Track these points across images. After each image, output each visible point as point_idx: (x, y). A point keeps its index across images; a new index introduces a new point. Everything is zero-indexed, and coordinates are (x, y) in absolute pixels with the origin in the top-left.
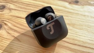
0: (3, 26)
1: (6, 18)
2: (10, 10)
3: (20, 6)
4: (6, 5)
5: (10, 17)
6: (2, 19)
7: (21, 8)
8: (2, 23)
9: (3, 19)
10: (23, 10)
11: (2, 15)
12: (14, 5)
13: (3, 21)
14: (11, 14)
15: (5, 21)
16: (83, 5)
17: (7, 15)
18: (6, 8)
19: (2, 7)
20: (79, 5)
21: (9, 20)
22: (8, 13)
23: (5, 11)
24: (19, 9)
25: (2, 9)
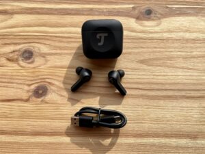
2: (44, 57)
3: (57, 44)
4: (32, 48)
6: (41, 77)
7: (60, 48)
10: (66, 51)
11: (37, 70)
12: (45, 44)
13: (44, 79)
14: (49, 64)
15: (47, 78)
16: (159, 19)
17: (44, 69)
18: (34, 54)
19: (27, 55)
20: (153, 20)
21: (51, 75)
22: (45, 64)
23: (36, 60)
24: (59, 51)
25: (29, 58)
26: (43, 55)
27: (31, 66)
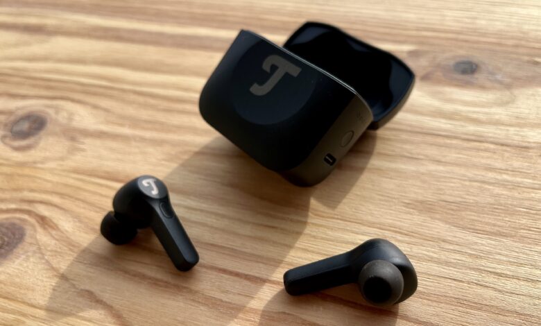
0: (29, 231)
1: (49, 186)
2: (73, 139)
3: (131, 111)
4: (51, 112)
5: (71, 182)
6: (27, 195)
7: (135, 123)
8: (26, 217)
9: (32, 190)
10: (148, 134)
11: (27, 171)
12: (95, 107)
13: (31, 202)
14: (78, 160)
15: (41, 202)
17: (52, 171)
18: (49, 127)
19: (25, 126)
21: (62, 195)
22: (62, 159)
23: (42, 144)
24: (126, 131)
25: (25, 135)
26: (73, 135)
27: (18, 156)
